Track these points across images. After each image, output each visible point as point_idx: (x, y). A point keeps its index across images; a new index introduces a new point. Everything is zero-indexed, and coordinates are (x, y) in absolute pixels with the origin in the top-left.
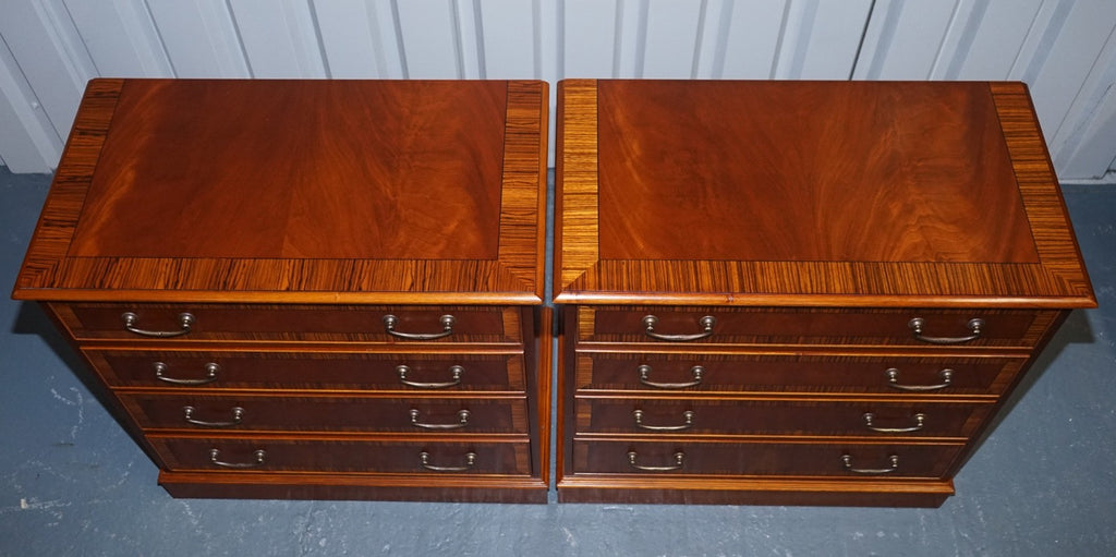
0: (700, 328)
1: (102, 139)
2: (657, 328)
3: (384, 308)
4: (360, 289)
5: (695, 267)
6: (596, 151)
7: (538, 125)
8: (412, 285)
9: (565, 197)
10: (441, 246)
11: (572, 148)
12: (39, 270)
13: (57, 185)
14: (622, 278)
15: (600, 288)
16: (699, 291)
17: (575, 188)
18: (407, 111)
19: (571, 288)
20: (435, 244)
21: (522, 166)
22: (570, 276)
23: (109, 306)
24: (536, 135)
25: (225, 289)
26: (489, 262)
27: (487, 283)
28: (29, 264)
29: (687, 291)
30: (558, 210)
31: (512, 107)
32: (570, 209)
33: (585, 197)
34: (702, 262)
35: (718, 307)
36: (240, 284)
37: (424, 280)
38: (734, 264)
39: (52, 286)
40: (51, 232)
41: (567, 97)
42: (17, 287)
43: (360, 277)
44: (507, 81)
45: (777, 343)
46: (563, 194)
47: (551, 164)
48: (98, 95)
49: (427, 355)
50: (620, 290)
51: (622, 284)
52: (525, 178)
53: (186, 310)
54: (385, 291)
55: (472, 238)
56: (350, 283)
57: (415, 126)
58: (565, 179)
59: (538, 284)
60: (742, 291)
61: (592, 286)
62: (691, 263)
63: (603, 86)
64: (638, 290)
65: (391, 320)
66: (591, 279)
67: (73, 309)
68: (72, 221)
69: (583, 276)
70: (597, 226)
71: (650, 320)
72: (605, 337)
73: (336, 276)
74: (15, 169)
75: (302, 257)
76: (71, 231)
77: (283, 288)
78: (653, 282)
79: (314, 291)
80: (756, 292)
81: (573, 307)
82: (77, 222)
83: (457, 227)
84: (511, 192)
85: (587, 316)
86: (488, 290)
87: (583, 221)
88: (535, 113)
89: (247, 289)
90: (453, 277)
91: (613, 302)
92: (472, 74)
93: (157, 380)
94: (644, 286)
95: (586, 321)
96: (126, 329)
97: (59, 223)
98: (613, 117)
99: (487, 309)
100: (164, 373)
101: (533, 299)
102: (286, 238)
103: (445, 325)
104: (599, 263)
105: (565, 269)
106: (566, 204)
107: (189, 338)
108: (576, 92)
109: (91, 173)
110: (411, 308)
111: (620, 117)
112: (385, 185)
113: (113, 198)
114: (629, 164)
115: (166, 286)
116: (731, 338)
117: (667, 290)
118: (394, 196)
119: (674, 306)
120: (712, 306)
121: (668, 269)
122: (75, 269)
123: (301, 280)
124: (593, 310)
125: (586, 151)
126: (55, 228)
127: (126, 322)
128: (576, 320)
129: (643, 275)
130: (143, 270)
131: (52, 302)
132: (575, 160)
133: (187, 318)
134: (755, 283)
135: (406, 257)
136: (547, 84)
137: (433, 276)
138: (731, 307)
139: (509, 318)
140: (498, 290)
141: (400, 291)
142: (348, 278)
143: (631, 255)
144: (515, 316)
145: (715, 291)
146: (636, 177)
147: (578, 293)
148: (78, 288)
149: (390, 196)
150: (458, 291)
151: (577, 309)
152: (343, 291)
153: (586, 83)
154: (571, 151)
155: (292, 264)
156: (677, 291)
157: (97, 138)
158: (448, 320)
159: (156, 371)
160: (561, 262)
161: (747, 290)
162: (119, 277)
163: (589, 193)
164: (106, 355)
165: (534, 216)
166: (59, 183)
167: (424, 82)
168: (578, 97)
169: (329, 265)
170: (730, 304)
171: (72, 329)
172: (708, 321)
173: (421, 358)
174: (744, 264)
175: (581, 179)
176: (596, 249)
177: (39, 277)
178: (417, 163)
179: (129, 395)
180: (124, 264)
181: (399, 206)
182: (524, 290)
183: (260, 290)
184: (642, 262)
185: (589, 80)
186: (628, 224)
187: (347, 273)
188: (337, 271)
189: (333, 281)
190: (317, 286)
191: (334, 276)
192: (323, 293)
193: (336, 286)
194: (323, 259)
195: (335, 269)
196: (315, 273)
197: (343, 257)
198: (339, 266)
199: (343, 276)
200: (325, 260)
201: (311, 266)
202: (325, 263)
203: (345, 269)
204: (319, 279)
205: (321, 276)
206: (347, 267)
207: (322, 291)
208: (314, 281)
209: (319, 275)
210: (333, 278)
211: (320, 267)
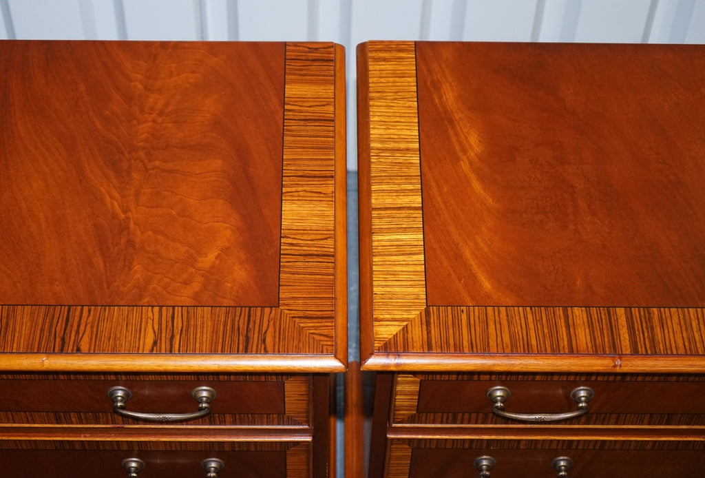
0: (571, 403)
2: (509, 403)
3: (113, 377)
4: (79, 350)
5: (566, 317)
6: (417, 146)
7: (332, 108)
8: (155, 343)
9: (375, 213)
10: (196, 286)
11: (382, 142)
14: (461, 334)
15: (430, 348)
16: (573, 351)
17: (389, 201)
18: (140, 86)
19: (388, 348)
20: (186, 283)
21: (310, 167)
22: (385, 331)
24: (331, 122)
26: (267, 310)
27: (264, 341)
29: (556, 351)
30: (364, 231)
31: (293, 82)
32: (381, 231)
33: (404, 213)
34: (576, 310)
35: (598, 374)
37: (172, 337)
38: (621, 312)
41: (372, 66)
43: (77, 332)
44: (285, 44)
45: (679, 424)
46: (371, 209)
47: (352, 165)
49: (170, 442)
50: (458, 350)
51: (461, 342)
52: (315, 185)
54: (115, 351)
55: (239, 274)
56: (63, 340)
57: (152, 109)
58: (374, 188)
59: (339, 342)
60: (635, 352)
61: (418, 343)
62: (560, 311)
63: (424, 51)
64: (485, 351)
65: (120, 393)
66: (417, 334)
69: (405, 329)
70: (422, 257)
71: (499, 393)
72: (431, 416)
73: (42, 330)
78: (507, 339)
79: (12, 353)
80: (655, 353)
81: (388, 376)
83: (217, 257)
84: (295, 207)
85: (407, 388)
86: (266, 352)
87: (402, 250)
88: (326, 91)
90: (215, 332)
91: (449, 368)
92: (217, 33)
94: (492, 343)
95: (405, 393)
98: (440, 97)
99: (263, 378)
101: (329, 363)
103: (200, 401)
104: (427, 312)
105: (378, 320)
106: (376, 223)
108: (385, 60)
110: (153, 378)
111: (450, 96)
112: (112, 197)
114: (465, 166)
116: (614, 416)
117: (528, 351)
118: (125, 212)
119: (535, 374)
120: (589, 374)
121: (527, 320)
124: (417, 379)
125: (403, 146)
128: (391, 394)
129: (492, 328)
132: (387, 159)
134: (653, 340)
135: (145, 301)
136: (342, 48)
137: (185, 330)
138: (616, 374)
139: (293, 390)
140: (281, 350)
141: (136, 351)
142: (59, 334)
143: (473, 298)
144: (303, 389)
145: (596, 352)
146: (477, 186)
147: (398, 354)
149: (119, 210)
150: (223, 352)
151: (393, 377)
152: (54, 353)
153: (399, 46)
154: (379, 145)
156: (541, 352)
158: (205, 394)
160: (372, 311)
161: (641, 350)
163: (410, 208)
165: (330, 242)
167: (164, 45)
168: (388, 66)
169: (32, 315)
170: (618, 370)
172: (582, 393)
173: (162, 448)
174: (635, 311)
175: (396, 187)
176: (421, 291)
178: (157, 163)
181: (132, 226)
182: (320, 351)
184: (490, 309)
185: (404, 43)
186: (467, 254)
187: (59, 325)
188: (44, 323)
189: (38, 339)
190: (15, 345)
191: (39, 331)
192: (24, 356)
193: (43, 345)
194: (22, 305)
195: (41, 320)
196: (11, 325)
197: (52, 302)
198: (46, 315)
199: (53, 330)
200: (26, 307)
201: (6, 315)
202: (26, 311)
203: (55, 320)
204: (17, 335)
205: (20, 331)
206: (59, 318)
207: (23, 353)
208: (10, 337)
209: (17, 330)
210: (38, 335)
211: (18, 318)
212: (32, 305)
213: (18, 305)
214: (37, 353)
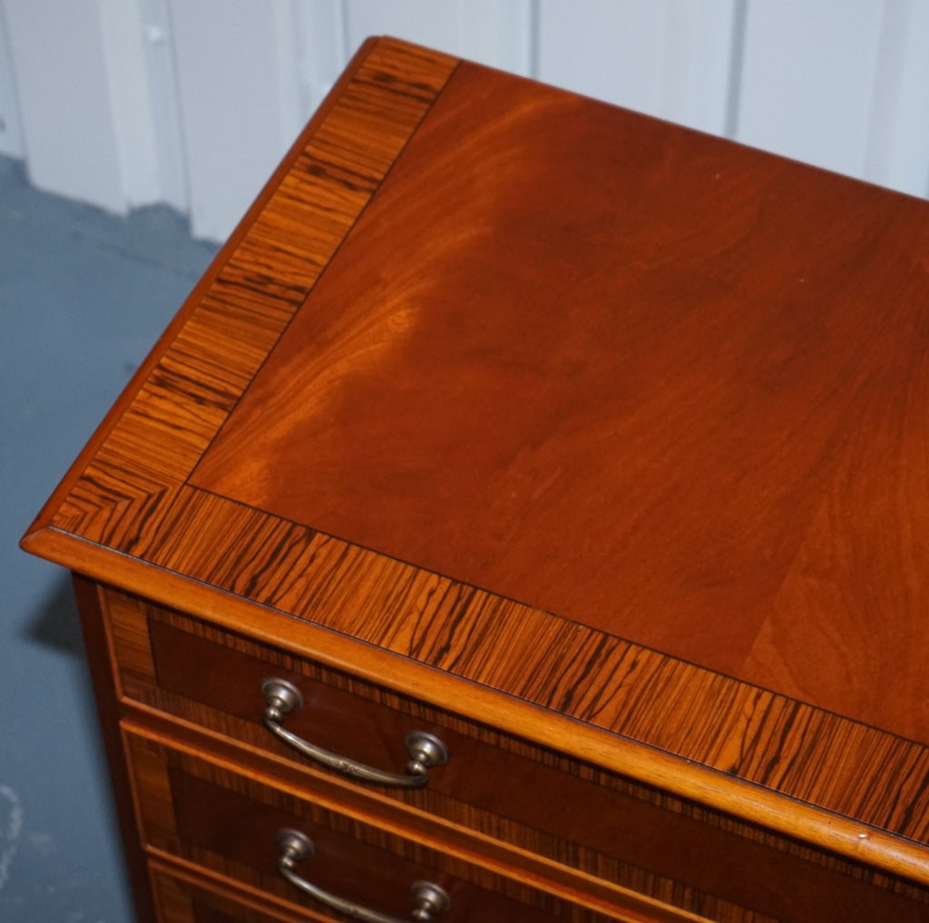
1: (360, 200)
12: (112, 496)
13: (215, 287)
23: (243, 647)
25: (564, 709)
28: (89, 471)
36: (610, 710)
39: (128, 546)
40: (166, 406)
42: (43, 520)
48: (382, 80)
53: (429, 727)
56: (909, 812)
67: (149, 621)
68: (225, 394)
73: (875, 780)
74: (44, 177)
75: (799, 696)
76: (216, 418)
77: (721, 766)
79: (805, 803)
82: (239, 399)
89: (624, 729)
93: (269, 873)
96: (263, 721)
97: (193, 389)
100: (304, 865)
102: (767, 627)
107: (406, 801)
109: (308, 282)
113: (342, 367)
115: (414, 652)
122: (196, 522)
123: (776, 760)
126: (177, 398)
127: (269, 703)
130: (369, 584)
131: (108, 586)
133: (428, 748)
142: (906, 798)
148: (193, 577)
155: (763, 704)
157: (347, 193)
159: (282, 852)
162: (302, 583)
164: (176, 764)
166: (221, 281)
169: (864, 745)
171: (122, 670)
177: (106, 513)
179: (178, 882)
180: (323, 552)
183: (657, 745)
187: (911, 780)
188: (882, 769)
189: (863, 791)
190: (816, 791)
191: (868, 780)
192: (827, 817)
193: (868, 809)
194: (851, 720)
195: (878, 760)
196: (820, 751)
197: (909, 733)
198: (889, 755)
199: (895, 789)
200: (857, 727)
201: (815, 728)
202: (854, 733)
203: (905, 770)
204: (825, 772)
205: (834, 768)
206: (913, 768)
207: (826, 811)
208: (810, 773)
209: (829, 763)
210: (865, 787)
211: (838, 741)
212: (869, 727)
213: (843, 717)
214: (853, 820)
